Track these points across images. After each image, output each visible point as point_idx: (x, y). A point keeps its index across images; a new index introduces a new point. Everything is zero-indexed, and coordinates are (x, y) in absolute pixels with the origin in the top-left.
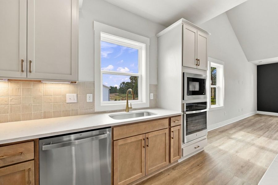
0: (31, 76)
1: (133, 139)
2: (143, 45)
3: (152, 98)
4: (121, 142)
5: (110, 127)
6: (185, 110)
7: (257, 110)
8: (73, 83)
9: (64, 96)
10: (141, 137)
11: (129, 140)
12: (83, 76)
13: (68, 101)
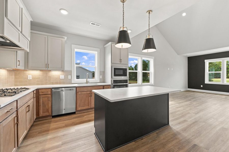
0: (49, 69)
1: (85, 93)
2: (97, 52)
3: (101, 78)
4: (80, 93)
5: (75, 87)
6: (113, 83)
7: (188, 88)
8: (63, 71)
9: (59, 76)
10: (88, 92)
11: (83, 93)
12: (66, 68)
13: (61, 78)
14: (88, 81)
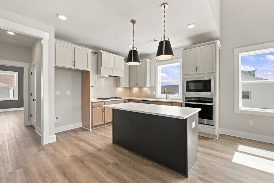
6: (185, 101)
13: (149, 93)
14: (167, 96)
